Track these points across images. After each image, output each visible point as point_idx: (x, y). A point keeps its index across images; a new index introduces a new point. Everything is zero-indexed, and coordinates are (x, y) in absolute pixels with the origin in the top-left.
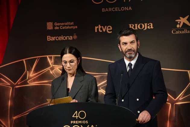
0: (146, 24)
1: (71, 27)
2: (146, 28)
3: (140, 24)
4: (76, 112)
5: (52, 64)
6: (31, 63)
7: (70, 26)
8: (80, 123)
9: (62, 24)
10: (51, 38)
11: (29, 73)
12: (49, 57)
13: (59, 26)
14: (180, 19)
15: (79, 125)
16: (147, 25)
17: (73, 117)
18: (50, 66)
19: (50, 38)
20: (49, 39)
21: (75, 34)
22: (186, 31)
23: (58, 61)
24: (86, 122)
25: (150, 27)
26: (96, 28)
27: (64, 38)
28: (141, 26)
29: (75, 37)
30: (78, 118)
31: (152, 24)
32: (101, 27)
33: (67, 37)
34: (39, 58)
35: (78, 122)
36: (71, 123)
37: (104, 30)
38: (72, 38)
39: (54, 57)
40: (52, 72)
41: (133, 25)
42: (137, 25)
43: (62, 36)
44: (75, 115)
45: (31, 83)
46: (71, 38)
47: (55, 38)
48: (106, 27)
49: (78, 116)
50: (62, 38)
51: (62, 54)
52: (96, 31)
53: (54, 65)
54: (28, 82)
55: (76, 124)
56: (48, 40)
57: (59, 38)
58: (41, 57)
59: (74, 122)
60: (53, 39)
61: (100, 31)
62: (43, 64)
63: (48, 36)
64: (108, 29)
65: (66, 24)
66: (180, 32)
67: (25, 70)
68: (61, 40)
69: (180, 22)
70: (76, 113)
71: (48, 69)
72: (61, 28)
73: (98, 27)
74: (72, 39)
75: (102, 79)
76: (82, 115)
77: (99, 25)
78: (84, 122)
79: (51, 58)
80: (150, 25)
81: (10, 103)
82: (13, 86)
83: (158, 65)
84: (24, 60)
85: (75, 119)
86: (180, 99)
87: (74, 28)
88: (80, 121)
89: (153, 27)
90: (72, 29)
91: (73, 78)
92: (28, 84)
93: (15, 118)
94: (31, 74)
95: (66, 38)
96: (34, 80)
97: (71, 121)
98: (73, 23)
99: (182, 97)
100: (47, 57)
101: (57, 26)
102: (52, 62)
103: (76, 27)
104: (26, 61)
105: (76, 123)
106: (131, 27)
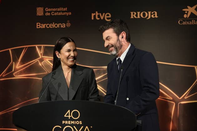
0: (149, 13)
1: (64, 14)
2: (149, 17)
3: (143, 12)
4: (69, 111)
5: (41, 54)
6: (17, 53)
7: (63, 12)
8: (73, 124)
9: (54, 10)
10: (41, 26)
11: (15, 64)
12: (38, 46)
13: (50, 12)
14: (188, 8)
15: (72, 125)
16: (151, 13)
17: (65, 116)
18: (39, 57)
19: (39, 25)
20: (39, 27)
21: (68, 21)
22: (193, 22)
23: (48, 51)
24: (79, 123)
25: (154, 16)
26: (93, 15)
27: (56, 26)
28: (144, 15)
29: (69, 25)
30: (71, 118)
31: (156, 13)
32: (98, 14)
33: (59, 24)
34: (26, 47)
35: (71, 122)
36: (63, 123)
37: (102, 18)
38: (65, 25)
39: (43, 46)
40: (41, 64)
41: (135, 13)
42: (140, 13)
43: (53, 23)
44: (68, 115)
45: (18, 75)
46: (63, 26)
47: (46, 25)
48: (104, 14)
49: (70, 115)
50: (53, 25)
52: (93, 19)
53: (43, 56)
54: (14, 74)
55: (68, 125)
56: (37, 28)
57: (50, 26)
58: (29, 47)
59: (66, 122)
60: (43, 26)
61: (98, 19)
62: (31, 55)
63: (37, 23)
64: (106, 17)
65: (59, 10)
66: (187, 23)
67: (11, 61)
68: (52, 27)
69: (188, 12)
70: (68, 113)
71: (37, 60)
72: (53, 14)
73: (94, 14)
74: (65, 27)
77: (97, 12)
78: (78, 123)
79: (40, 48)
80: (154, 13)
84: (10, 50)
85: (67, 119)
86: (185, 98)
87: (68, 14)
88: (73, 122)
89: (157, 16)
90: (65, 15)
92: (14, 77)
94: (18, 66)
95: (58, 26)
96: (21, 73)
97: (63, 121)
98: (66, 8)
99: (187, 96)
100: (35, 47)
101: (49, 12)
102: (41, 53)
103: (70, 14)
104: (12, 50)
105: (68, 123)
106: (133, 15)
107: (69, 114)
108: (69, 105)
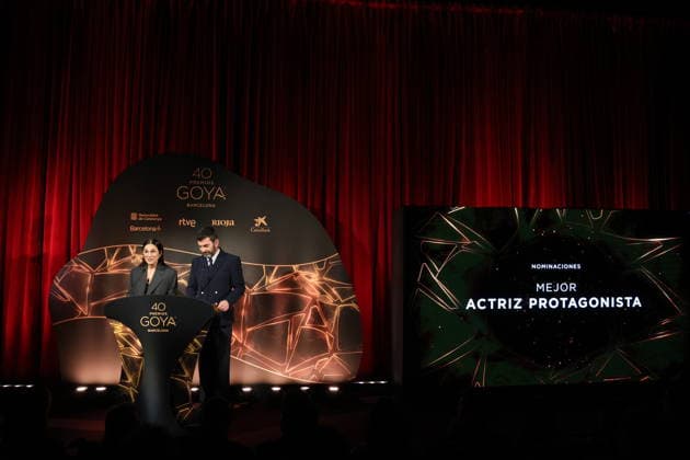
0: (227, 221)
1: (155, 219)
2: (227, 225)
3: (222, 221)
4: (156, 304)
5: (134, 253)
6: (113, 251)
11: (109, 261)
12: (131, 246)
14: (258, 219)
15: (158, 316)
16: (229, 221)
17: (152, 309)
18: (129, 254)
21: (159, 226)
22: (262, 230)
23: (140, 250)
24: (165, 314)
25: (231, 224)
26: (180, 221)
28: (223, 223)
29: (159, 228)
30: (157, 310)
31: (233, 222)
32: (185, 221)
33: (150, 228)
34: (120, 247)
35: (157, 313)
36: (150, 314)
37: (188, 224)
40: (133, 261)
41: (216, 221)
42: (220, 222)
43: (146, 227)
45: (111, 271)
46: (154, 229)
47: (139, 229)
48: (190, 221)
49: (157, 308)
51: (145, 244)
52: (180, 224)
54: (108, 269)
56: (131, 230)
57: (142, 229)
58: (123, 247)
59: (153, 314)
60: (137, 229)
61: (184, 224)
62: (124, 253)
63: (131, 227)
64: (191, 223)
65: (150, 216)
66: (257, 231)
67: (106, 258)
68: (144, 230)
69: (258, 222)
71: (130, 258)
72: (145, 219)
73: (182, 221)
75: (183, 269)
76: (161, 307)
77: (184, 219)
79: (133, 247)
81: (88, 289)
82: (92, 273)
83: (238, 260)
84: (105, 248)
85: (154, 311)
86: (255, 290)
87: (158, 220)
89: (234, 224)
90: (156, 221)
91: (154, 270)
92: (108, 272)
93: (93, 304)
94: (112, 262)
96: (115, 269)
98: (157, 215)
100: (128, 246)
101: (142, 217)
103: (161, 219)
104: (107, 249)
106: (214, 223)
107: (156, 306)
108: (158, 299)
